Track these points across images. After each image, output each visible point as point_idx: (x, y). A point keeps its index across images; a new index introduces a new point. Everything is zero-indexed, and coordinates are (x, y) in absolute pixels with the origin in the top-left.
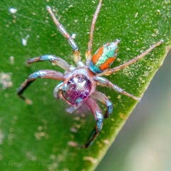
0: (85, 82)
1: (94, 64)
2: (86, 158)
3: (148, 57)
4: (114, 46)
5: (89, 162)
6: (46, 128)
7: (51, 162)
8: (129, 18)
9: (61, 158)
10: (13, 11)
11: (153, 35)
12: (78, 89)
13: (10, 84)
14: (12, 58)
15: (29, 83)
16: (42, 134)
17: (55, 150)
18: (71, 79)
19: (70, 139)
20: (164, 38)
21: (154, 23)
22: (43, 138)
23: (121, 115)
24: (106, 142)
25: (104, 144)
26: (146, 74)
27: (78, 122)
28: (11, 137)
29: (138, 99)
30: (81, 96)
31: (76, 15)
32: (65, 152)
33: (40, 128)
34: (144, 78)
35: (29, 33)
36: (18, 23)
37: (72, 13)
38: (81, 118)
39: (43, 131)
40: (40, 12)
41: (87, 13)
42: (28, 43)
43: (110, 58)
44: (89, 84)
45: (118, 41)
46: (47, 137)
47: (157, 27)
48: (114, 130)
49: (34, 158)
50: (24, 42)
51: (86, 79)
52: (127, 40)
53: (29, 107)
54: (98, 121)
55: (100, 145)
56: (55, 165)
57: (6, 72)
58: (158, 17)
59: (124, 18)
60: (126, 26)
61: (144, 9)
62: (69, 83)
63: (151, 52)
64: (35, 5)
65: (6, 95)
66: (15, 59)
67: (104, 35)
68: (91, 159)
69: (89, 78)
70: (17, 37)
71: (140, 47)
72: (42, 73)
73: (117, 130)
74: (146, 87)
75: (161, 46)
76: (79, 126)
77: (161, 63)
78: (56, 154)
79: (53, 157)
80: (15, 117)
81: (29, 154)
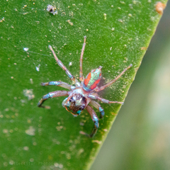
0: (81, 99)
1: (86, 86)
2: (93, 141)
3: (123, 76)
4: (98, 71)
5: (96, 143)
6: (63, 123)
7: (71, 145)
8: (106, 51)
9: (77, 142)
10: (26, 49)
11: (124, 61)
12: (77, 104)
13: (33, 96)
14: (31, 80)
15: (43, 101)
16: (61, 127)
17: (72, 137)
18: (72, 98)
19: (81, 130)
20: (132, 63)
21: (123, 53)
22: (62, 129)
23: (112, 113)
24: (106, 130)
25: (104, 132)
26: (124, 87)
27: (84, 119)
28: (40, 130)
29: (122, 103)
30: (80, 109)
31: (70, 50)
32: (79, 138)
33: (59, 123)
34: (123, 89)
35: (40, 63)
36: (31, 57)
37: (67, 49)
38: (86, 116)
39: (61, 125)
40: (45, 49)
41: (77, 49)
42: (40, 69)
43: (97, 81)
44: (84, 99)
45: (101, 67)
46: (65, 129)
47: (126, 56)
48: (109, 123)
49: (58, 143)
50: (38, 69)
51: (82, 96)
52: (108, 66)
53: (49, 110)
54: (95, 122)
55: (102, 133)
56: (74, 146)
57: (29, 89)
58: (126, 50)
59: (103, 51)
60: (105, 56)
61: (115, 45)
62: (70, 101)
63: (125, 73)
64: (41, 45)
65: (32, 104)
66: (33, 80)
67: (91, 62)
68: (97, 141)
69: (84, 95)
70: (32, 66)
71: (117, 69)
72: (51, 94)
73: (112, 123)
74: (126, 95)
75: (131, 68)
76: (85, 121)
77: (134, 79)
78: (73, 139)
79: (71, 141)
80: (41, 118)
81: (54, 140)
